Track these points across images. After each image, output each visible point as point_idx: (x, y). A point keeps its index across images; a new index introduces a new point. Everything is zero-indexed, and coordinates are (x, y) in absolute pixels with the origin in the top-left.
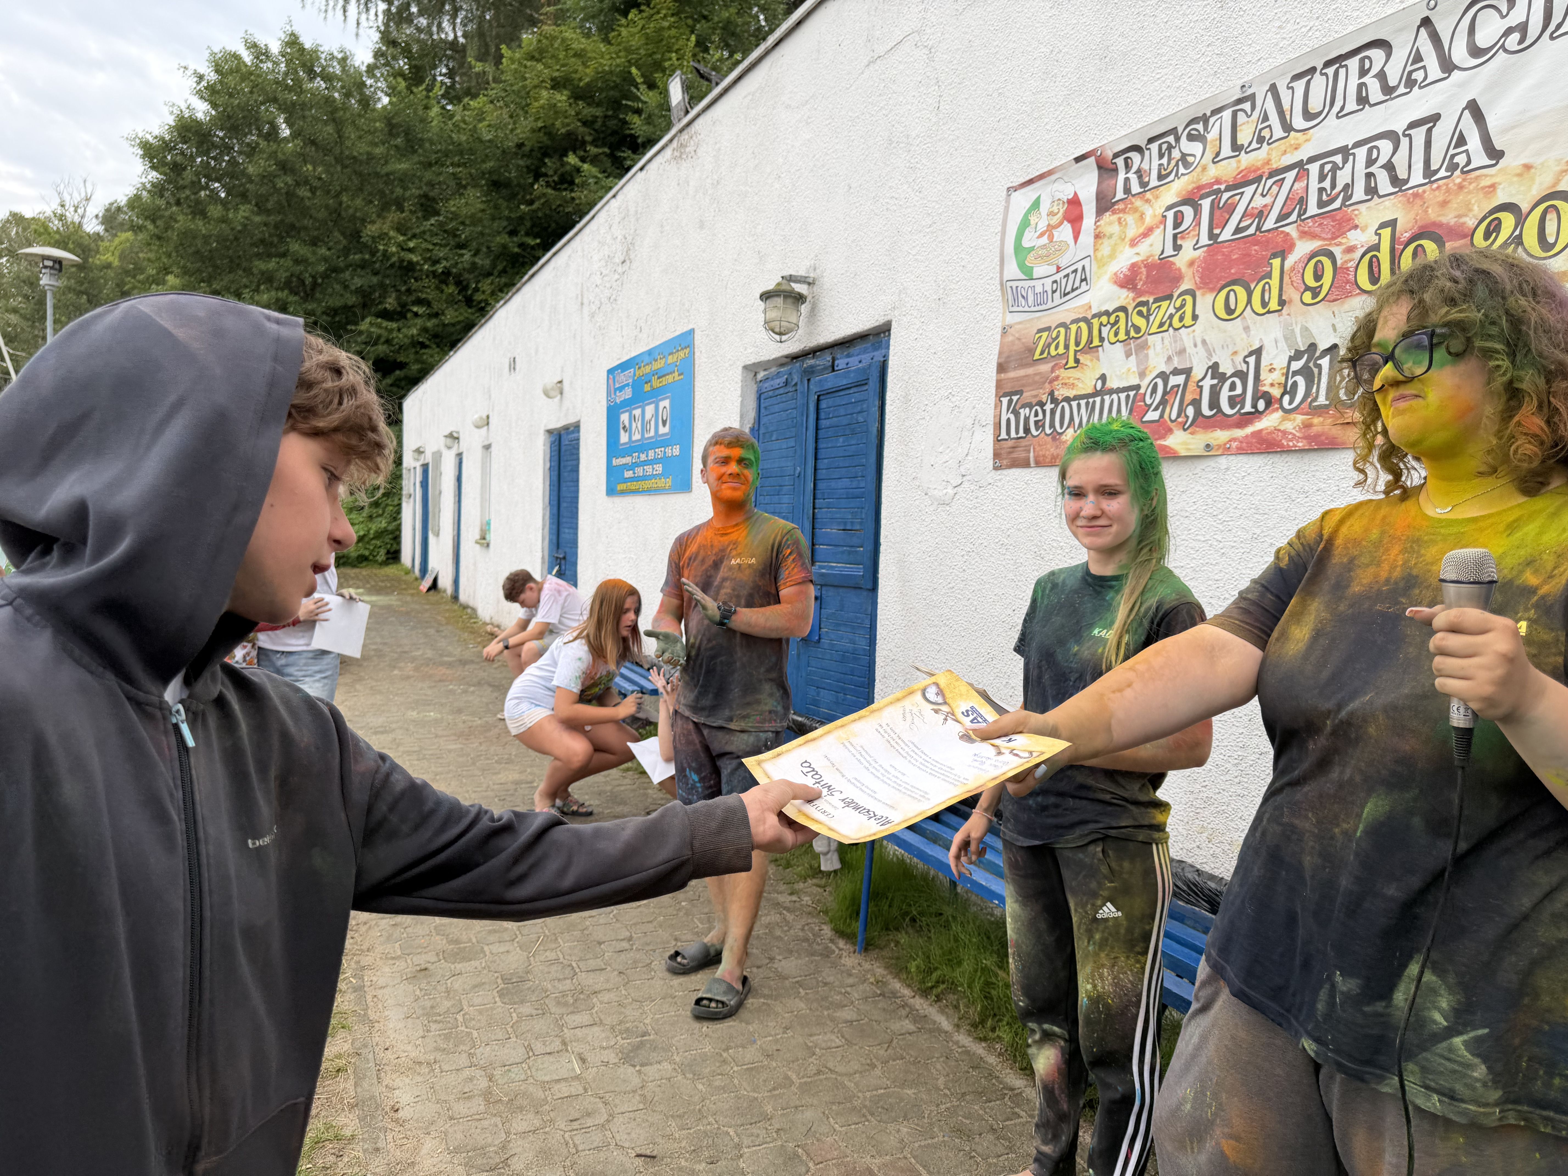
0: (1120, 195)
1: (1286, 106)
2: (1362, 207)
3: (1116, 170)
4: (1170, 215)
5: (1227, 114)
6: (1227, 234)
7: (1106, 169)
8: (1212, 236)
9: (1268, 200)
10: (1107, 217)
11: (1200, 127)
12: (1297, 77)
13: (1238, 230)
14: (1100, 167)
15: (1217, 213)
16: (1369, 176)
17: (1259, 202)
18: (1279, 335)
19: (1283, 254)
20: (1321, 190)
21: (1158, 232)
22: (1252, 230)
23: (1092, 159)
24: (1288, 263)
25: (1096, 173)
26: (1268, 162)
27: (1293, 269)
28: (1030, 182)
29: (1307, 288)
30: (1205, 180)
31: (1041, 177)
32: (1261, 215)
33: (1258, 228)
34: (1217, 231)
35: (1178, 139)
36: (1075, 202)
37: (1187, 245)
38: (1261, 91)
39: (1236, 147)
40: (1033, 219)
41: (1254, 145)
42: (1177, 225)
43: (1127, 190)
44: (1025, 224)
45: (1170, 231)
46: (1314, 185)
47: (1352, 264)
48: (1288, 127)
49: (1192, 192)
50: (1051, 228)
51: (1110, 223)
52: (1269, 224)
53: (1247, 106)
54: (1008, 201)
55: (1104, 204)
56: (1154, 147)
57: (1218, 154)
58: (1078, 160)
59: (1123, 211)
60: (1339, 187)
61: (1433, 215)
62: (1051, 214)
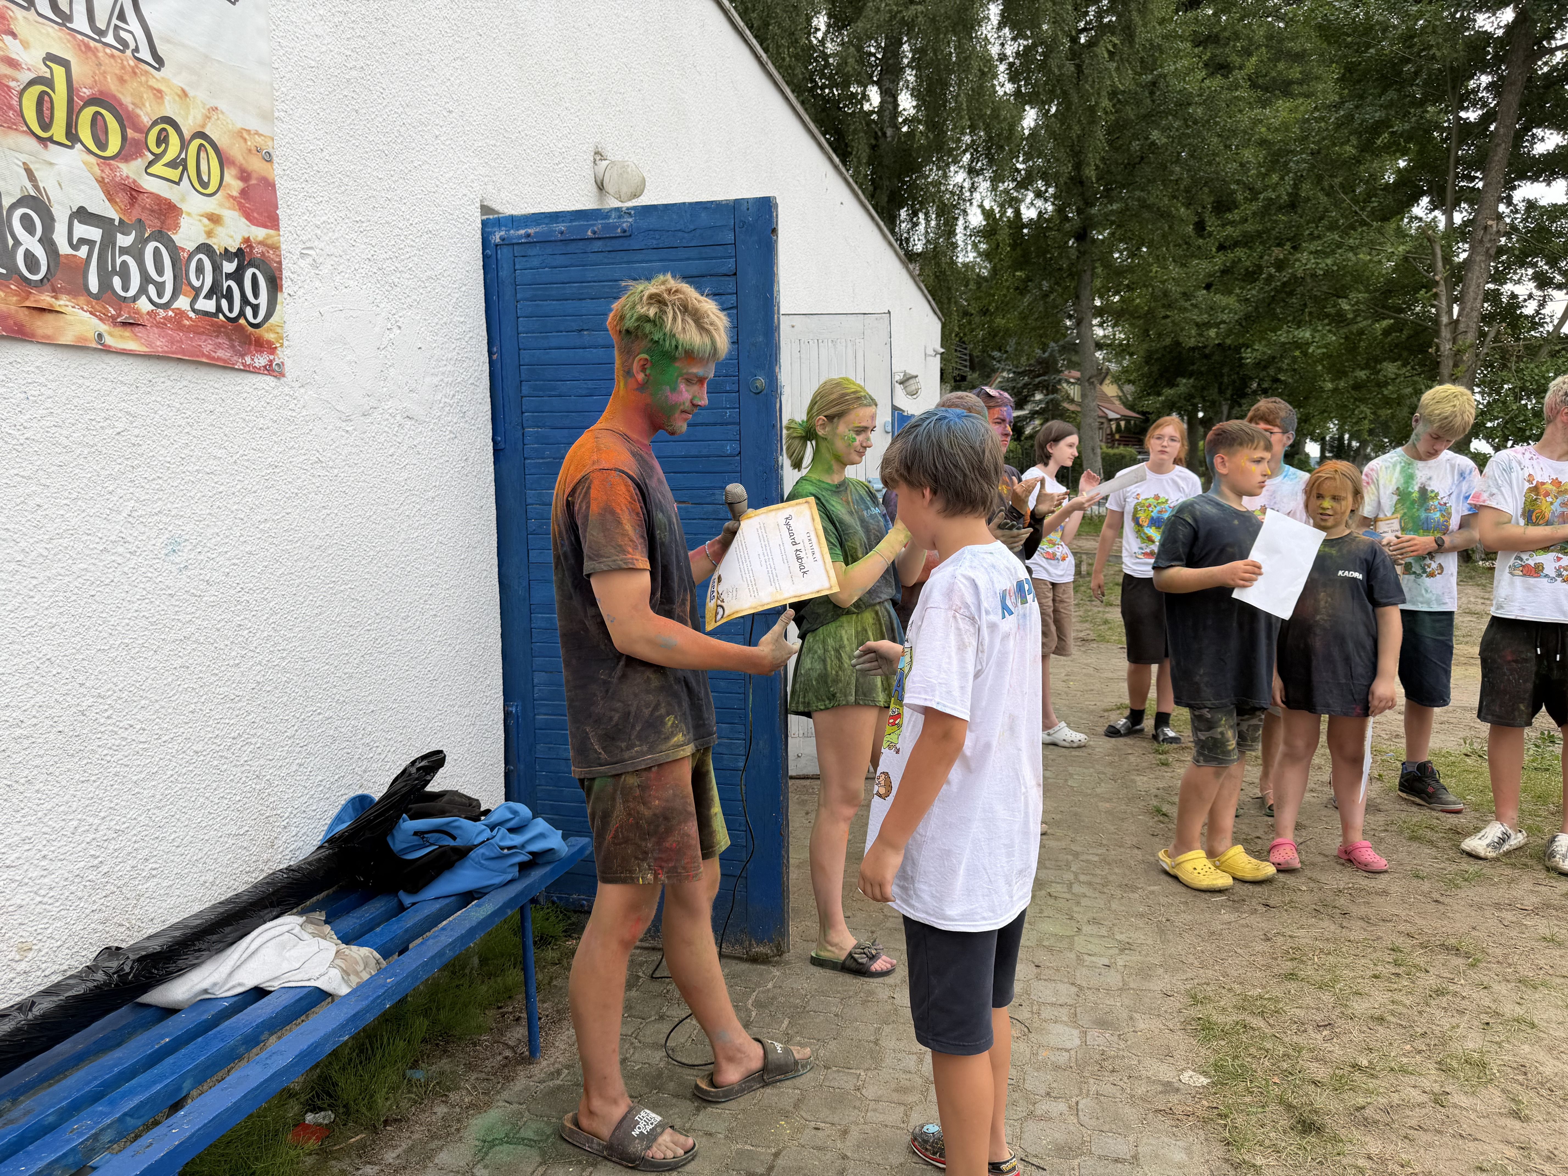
61: (113, 86)
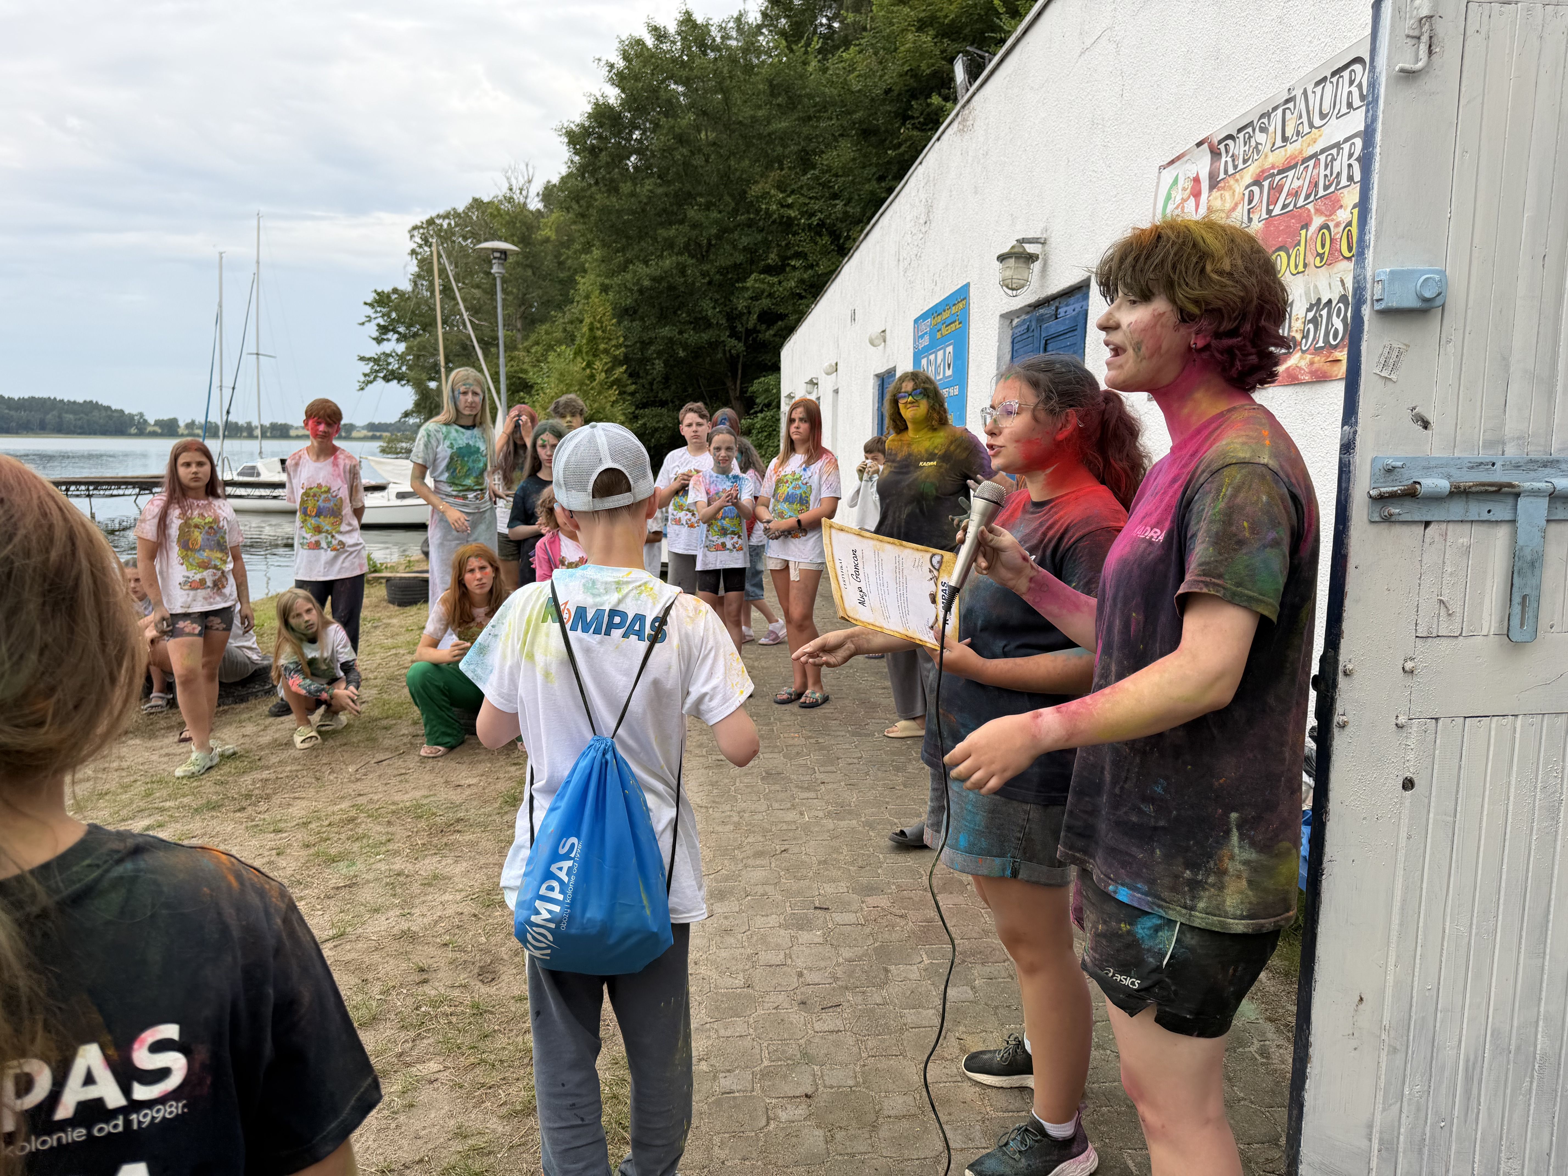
0: (1222, 176)
1: (1311, 108)
2: (1345, 191)
3: (1220, 154)
4: (1247, 192)
5: (1279, 112)
6: (1277, 211)
7: (1215, 154)
8: (1269, 212)
9: (1300, 182)
10: (1216, 193)
11: (1265, 121)
12: (1318, 84)
13: (1284, 206)
14: (1212, 152)
15: (1272, 192)
16: (1350, 166)
17: (1297, 184)
18: (1302, 291)
19: (1306, 226)
20: (1326, 176)
21: (1240, 206)
22: (1291, 207)
23: (1206, 145)
24: (1309, 233)
25: (1209, 156)
26: (1301, 152)
27: (1311, 238)
28: (1172, 162)
29: (1318, 254)
30: (1267, 165)
31: (1178, 158)
32: (1296, 194)
33: (1295, 205)
34: (1271, 207)
35: (1254, 130)
36: (1197, 180)
37: (1255, 217)
38: (1298, 93)
39: (1285, 139)
40: (1174, 194)
41: (1295, 138)
42: (1250, 202)
43: (1226, 172)
44: (1168, 198)
45: (1246, 207)
46: (1322, 173)
47: (1338, 236)
48: (1311, 125)
49: (1259, 175)
50: (1184, 200)
51: (1216, 199)
52: (1301, 203)
53: (1291, 105)
54: (1159, 178)
55: (1214, 183)
56: (1241, 135)
57: (1274, 144)
58: (1199, 144)
59: (1223, 188)
60: (1334, 175)
62: (1184, 189)
